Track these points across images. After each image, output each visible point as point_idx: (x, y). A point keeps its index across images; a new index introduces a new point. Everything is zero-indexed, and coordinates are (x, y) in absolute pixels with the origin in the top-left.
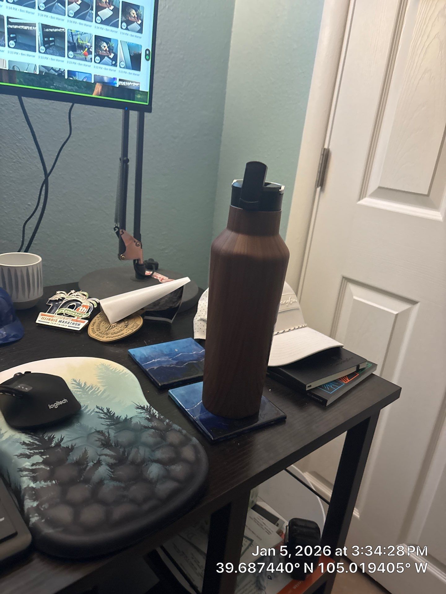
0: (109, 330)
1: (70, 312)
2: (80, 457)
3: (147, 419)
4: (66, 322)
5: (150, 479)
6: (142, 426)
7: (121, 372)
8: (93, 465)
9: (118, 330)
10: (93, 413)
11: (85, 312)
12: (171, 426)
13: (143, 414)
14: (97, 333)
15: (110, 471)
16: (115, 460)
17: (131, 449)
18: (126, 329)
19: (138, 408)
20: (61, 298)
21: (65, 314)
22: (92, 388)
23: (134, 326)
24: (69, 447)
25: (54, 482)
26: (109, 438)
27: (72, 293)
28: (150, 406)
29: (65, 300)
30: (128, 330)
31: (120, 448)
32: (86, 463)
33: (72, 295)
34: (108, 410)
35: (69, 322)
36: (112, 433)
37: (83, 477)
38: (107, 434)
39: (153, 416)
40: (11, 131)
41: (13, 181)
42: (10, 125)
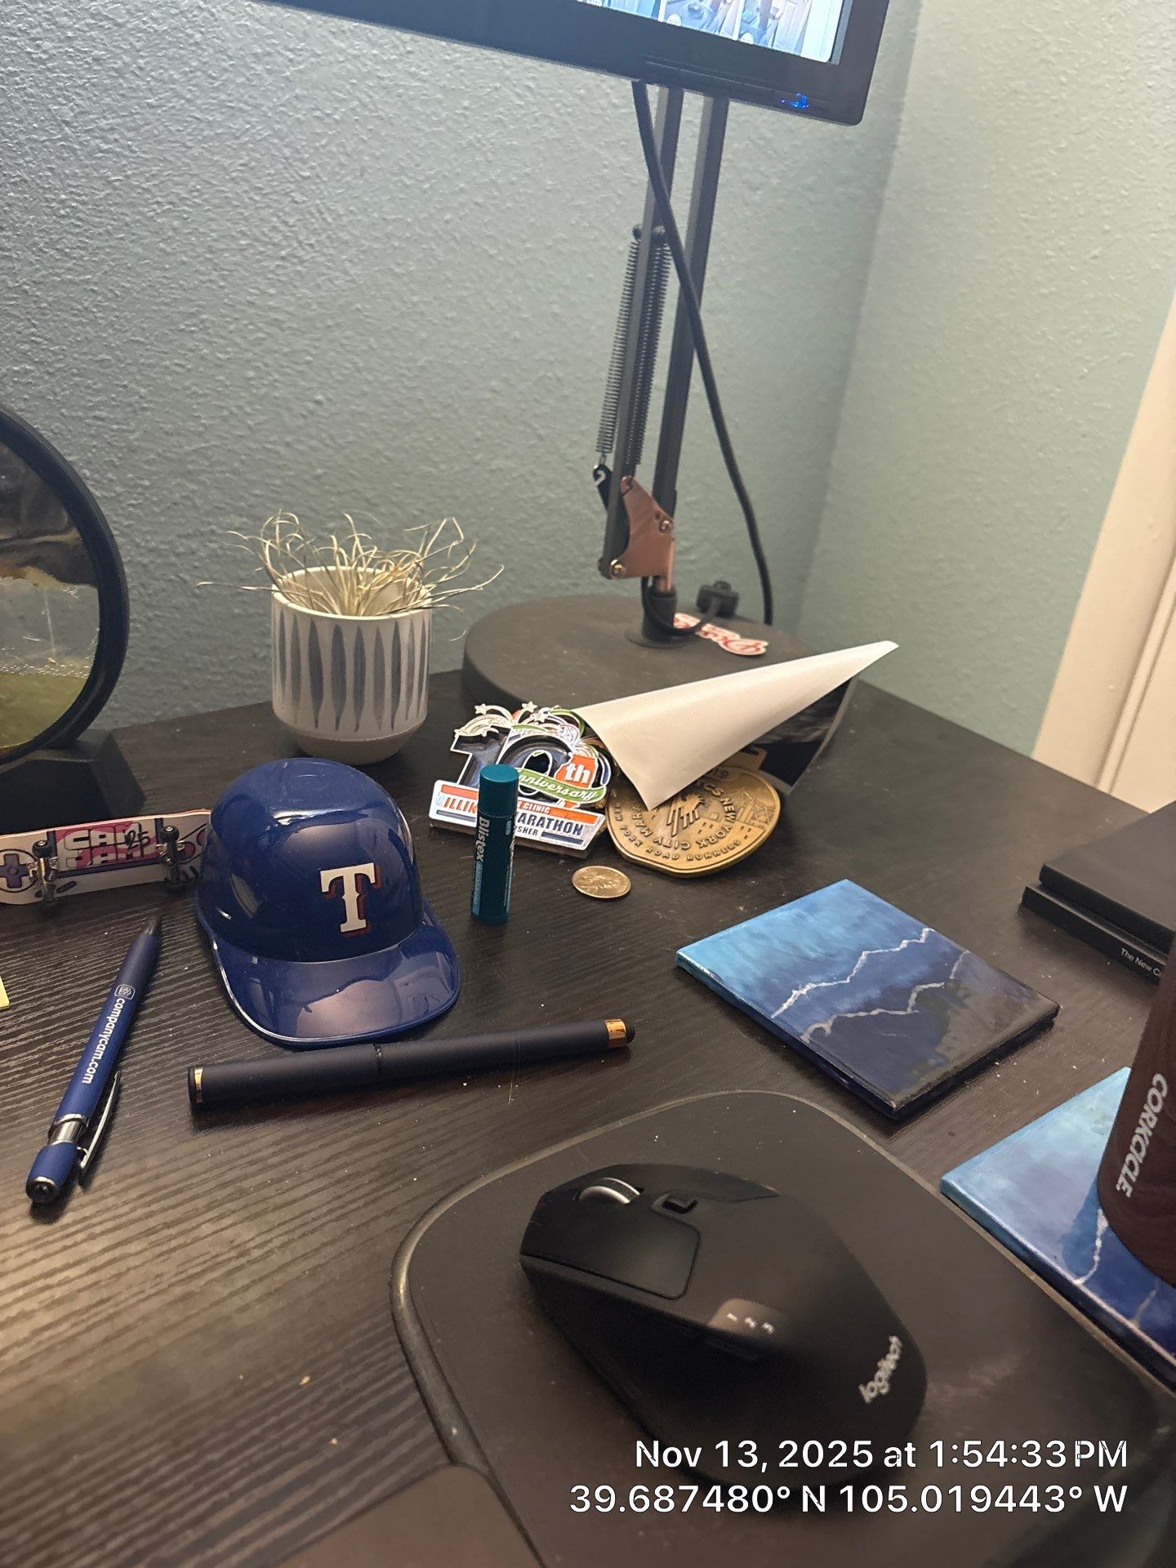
1: (536, 783)
4: (532, 818)
11: (587, 785)
20: (497, 731)
21: (523, 788)
23: (756, 813)
27: (526, 715)
29: (511, 739)
33: (528, 720)
35: (542, 818)
40: (279, 150)
41: (277, 323)
42: (277, 126)
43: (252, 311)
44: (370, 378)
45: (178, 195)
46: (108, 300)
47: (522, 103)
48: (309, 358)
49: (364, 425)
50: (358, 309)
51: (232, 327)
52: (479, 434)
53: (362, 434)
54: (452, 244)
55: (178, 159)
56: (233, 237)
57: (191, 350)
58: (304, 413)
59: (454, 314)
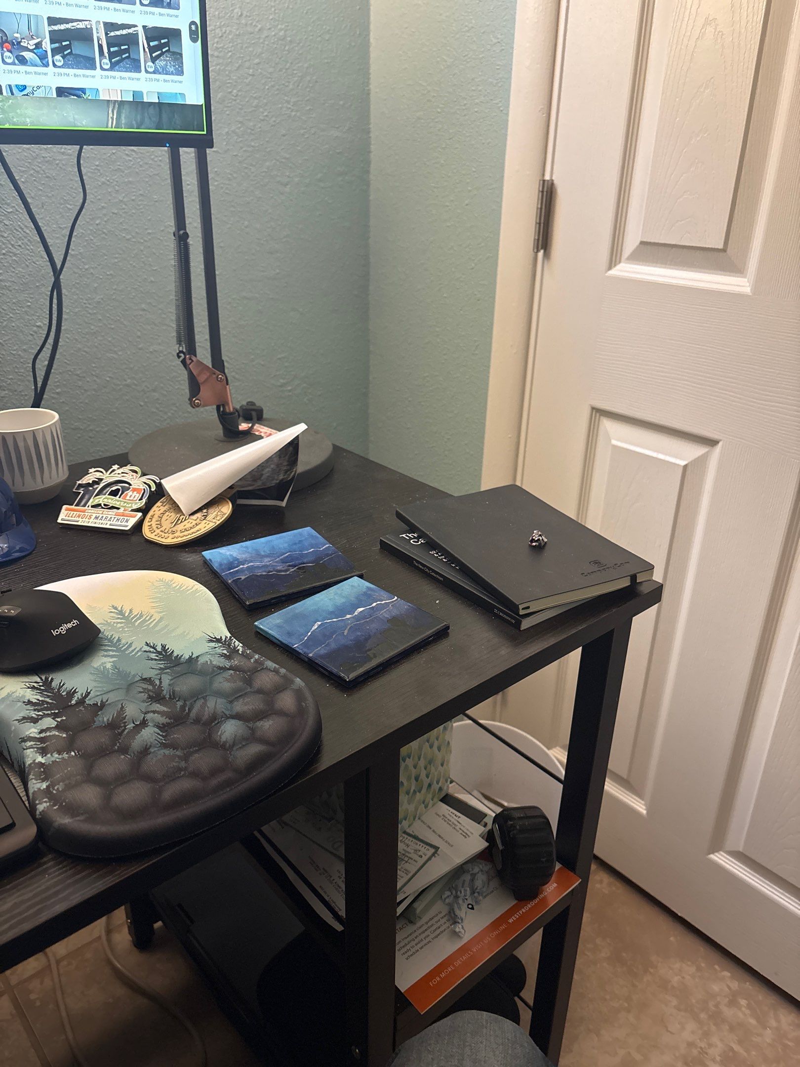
0: (177, 526)
1: (111, 502)
2: (113, 716)
3: (223, 655)
4: (106, 518)
5: (221, 744)
6: (215, 666)
7: (188, 590)
8: (133, 727)
9: (191, 525)
10: (139, 654)
11: (136, 501)
12: (262, 664)
13: (217, 649)
14: (158, 531)
15: (161, 735)
16: (167, 719)
17: (195, 701)
18: (205, 521)
19: (211, 641)
20: (97, 480)
21: (105, 505)
22: (141, 616)
23: (217, 516)
24: (97, 704)
25: (73, 753)
26: (160, 687)
27: (114, 471)
28: (230, 637)
29: (103, 483)
30: (208, 522)
31: (178, 700)
32: (122, 725)
33: (114, 473)
34: (163, 647)
35: (111, 518)
36: (166, 680)
37: (118, 745)
38: (157, 682)
39: (235, 650)
47: (130, 159)
52: (139, 333)
59: (112, 272)
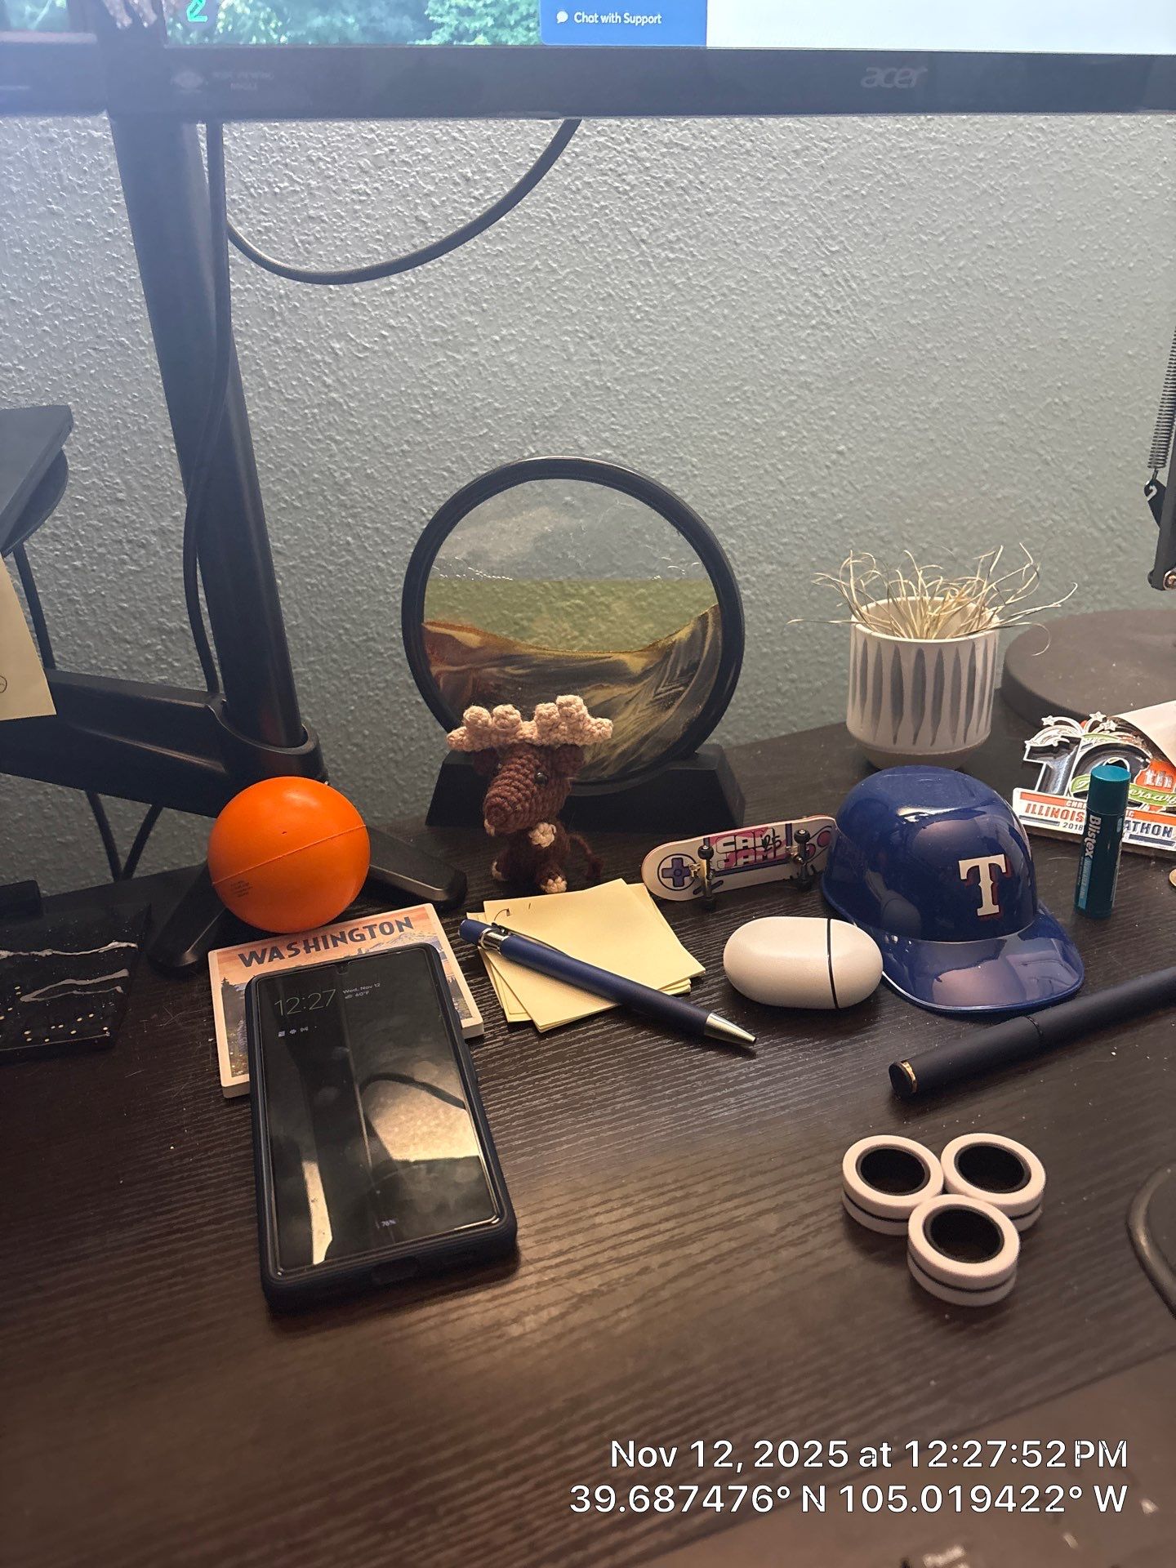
11: (1171, 789)
20: (1067, 741)
27: (1096, 724)
29: (1084, 747)
33: (1098, 729)
40: (812, 232)
41: (806, 386)
42: (811, 211)
43: (784, 378)
44: (886, 425)
45: (728, 287)
46: (670, 384)
47: (1034, 145)
48: (834, 413)
49: (880, 469)
50: (877, 363)
51: (768, 394)
52: (987, 465)
53: (878, 477)
54: (966, 289)
55: (729, 255)
56: (772, 315)
57: (735, 419)
58: (828, 463)
59: (965, 355)
